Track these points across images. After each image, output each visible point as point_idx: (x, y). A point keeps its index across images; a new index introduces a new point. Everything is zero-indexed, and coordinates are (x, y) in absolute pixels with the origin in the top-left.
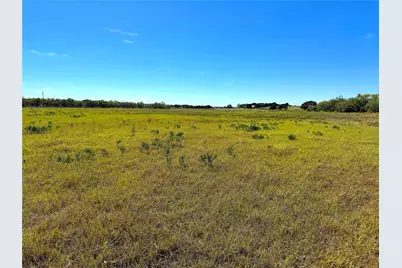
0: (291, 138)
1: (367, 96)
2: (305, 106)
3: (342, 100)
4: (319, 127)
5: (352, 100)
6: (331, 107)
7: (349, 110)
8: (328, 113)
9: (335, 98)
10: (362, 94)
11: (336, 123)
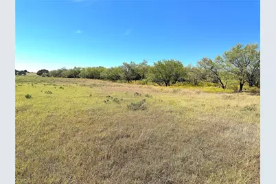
0: (28, 97)
1: (79, 68)
2: (40, 73)
3: (65, 70)
4: (50, 88)
5: (71, 70)
6: (58, 74)
7: (70, 77)
8: (57, 78)
9: (60, 68)
10: (77, 67)
11: (62, 85)
